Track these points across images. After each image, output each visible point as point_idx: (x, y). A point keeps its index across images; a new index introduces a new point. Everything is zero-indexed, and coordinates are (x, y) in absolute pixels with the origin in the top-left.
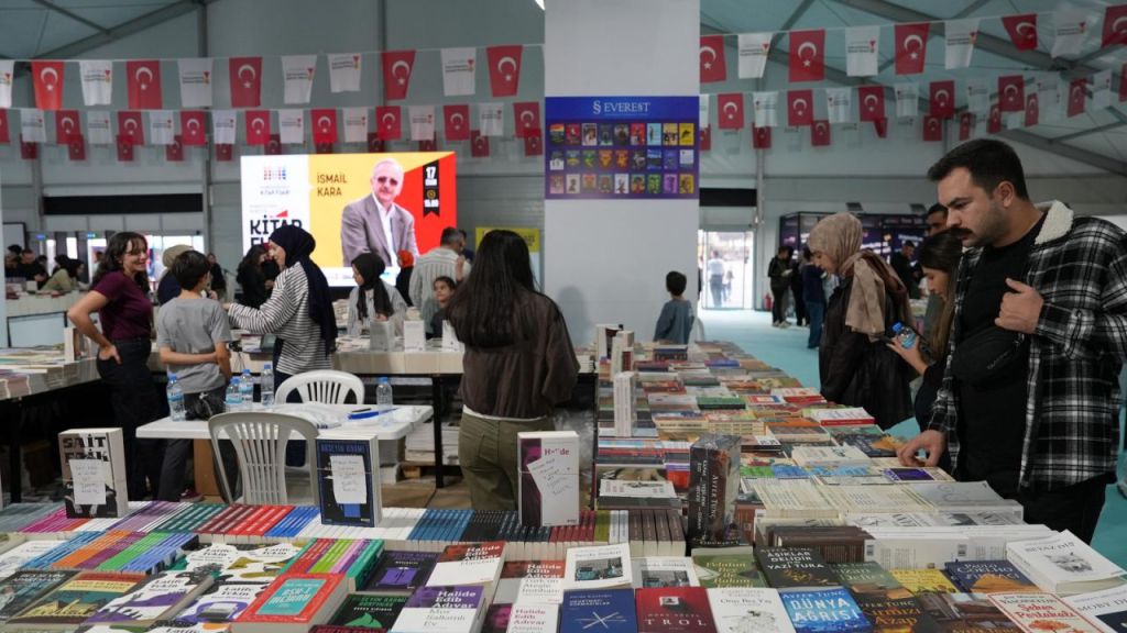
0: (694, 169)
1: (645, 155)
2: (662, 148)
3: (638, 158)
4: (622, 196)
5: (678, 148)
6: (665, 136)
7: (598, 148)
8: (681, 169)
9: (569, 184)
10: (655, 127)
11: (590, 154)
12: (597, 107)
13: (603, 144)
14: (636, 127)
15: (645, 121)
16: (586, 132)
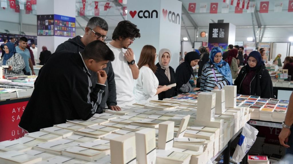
0: (75, 32)
1: (68, 28)
2: (71, 27)
3: (68, 29)
4: (65, 36)
5: (73, 28)
6: (71, 25)
7: (62, 26)
8: (73, 32)
9: (58, 33)
10: (70, 23)
11: (61, 27)
12: (62, 17)
13: (63, 25)
14: (67, 22)
15: (68, 21)
16: (60, 22)
